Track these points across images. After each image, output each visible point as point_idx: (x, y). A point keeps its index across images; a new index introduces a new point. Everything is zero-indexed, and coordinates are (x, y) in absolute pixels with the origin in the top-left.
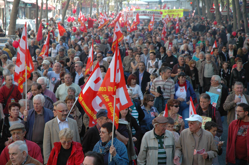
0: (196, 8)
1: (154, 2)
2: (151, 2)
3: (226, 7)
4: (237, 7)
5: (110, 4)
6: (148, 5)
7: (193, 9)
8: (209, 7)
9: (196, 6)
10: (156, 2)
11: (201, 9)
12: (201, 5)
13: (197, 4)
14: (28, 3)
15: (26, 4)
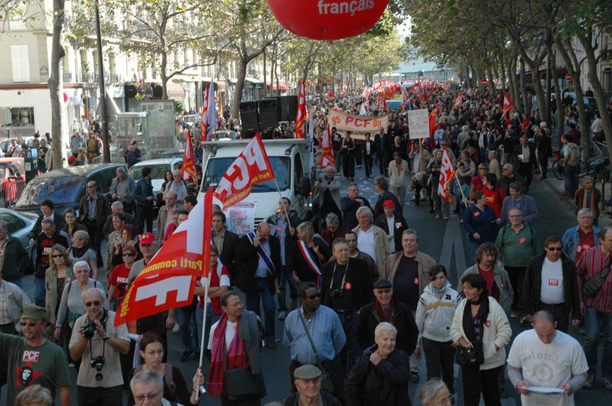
0: (464, 80)
1: (413, 73)
2: (409, 73)
3: (500, 80)
4: (513, 80)
5: (357, 79)
6: (405, 77)
7: (462, 81)
8: (481, 79)
9: (465, 77)
10: (416, 73)
11: (471, 80)
12: (471, 76)
13: (466, 74)
14: (257, 84)
15: (254, 85)
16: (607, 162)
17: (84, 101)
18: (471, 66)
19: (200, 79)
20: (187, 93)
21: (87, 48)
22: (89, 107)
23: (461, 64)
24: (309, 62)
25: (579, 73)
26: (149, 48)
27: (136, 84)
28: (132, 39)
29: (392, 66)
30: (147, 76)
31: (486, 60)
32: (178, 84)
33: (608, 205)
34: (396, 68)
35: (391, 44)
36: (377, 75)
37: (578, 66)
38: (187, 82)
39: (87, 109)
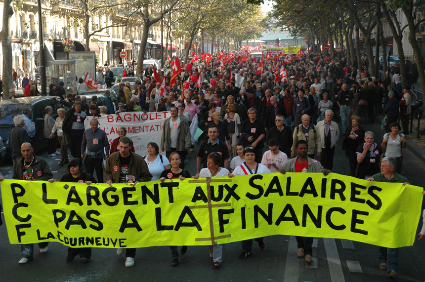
0: (311, 46)
1: (272, 41)
2: (268, 41)
3: (339, 44)
4: (350, 44)
5: (230, 44)
6: (266, 43)
7: (309, 47)
8: (324, 44)
9: (312, 44)
10: (274, 40)
12: (316, 43)
13: (312, 42)
14: (154, 45)
15: (152, 45)
16: (421, 104)
17: (23, 53)
18: (317, 35)
19: (111, 40)
20: (101, 50)
21: (26, 12)
22: (26, 58)
23: (309, 34)
24: (195, 29)
25: (401, 37)
26: (73, 14)
27: (62, 41)
28: (60, 7)
29: (257, 34)
30: (71, 35)
31: (329, 30)
32: (95, 43)
33: (422, 134)
34: (259, 36)
35: (257, 17)
36: (245, 41)
37: (401, 32)
38: (101, 41)
39: (25, 59)
